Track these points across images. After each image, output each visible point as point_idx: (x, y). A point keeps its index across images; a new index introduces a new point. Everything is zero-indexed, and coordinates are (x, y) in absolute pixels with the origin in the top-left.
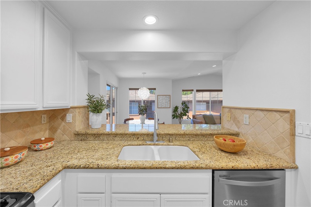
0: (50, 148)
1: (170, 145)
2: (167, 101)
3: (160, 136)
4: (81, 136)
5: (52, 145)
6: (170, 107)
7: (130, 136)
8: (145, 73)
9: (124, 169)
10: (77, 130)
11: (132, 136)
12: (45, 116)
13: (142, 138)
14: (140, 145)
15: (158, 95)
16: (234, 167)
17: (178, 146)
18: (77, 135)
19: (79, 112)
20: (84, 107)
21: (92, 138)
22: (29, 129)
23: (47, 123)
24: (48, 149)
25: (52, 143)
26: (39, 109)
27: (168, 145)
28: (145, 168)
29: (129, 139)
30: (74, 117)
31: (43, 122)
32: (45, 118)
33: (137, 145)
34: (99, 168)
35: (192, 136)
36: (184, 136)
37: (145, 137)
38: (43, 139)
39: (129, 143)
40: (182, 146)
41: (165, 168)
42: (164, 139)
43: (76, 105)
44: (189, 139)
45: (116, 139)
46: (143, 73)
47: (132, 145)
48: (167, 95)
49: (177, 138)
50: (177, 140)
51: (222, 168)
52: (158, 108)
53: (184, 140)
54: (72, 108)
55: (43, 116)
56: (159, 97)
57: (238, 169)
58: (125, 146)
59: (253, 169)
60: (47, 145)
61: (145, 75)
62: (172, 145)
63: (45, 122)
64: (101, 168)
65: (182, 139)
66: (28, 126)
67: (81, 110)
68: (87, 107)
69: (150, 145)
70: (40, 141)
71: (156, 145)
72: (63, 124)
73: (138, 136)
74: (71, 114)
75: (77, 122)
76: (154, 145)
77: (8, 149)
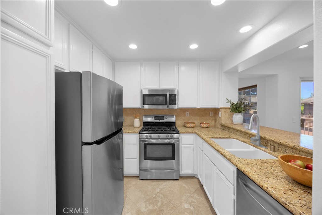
1: (266, 152)
3: (268, 142)
4: (224, 127)
7: (245, 134)
10: (223, 122)
12: (212, 112)
16: (244, 172)
18: (222, 125)
19: (225, 111)
21: (227, 129)
22: (203, 117)
23: (213, 116)
24: (204, 127)
25: (207, 125)
26: (198, 108)
27: (264, 151)
28: (208, 143)
29: (245, 136)
30: (221, 114)
31: (210, 115)
32: (211, 113)
33: (242, 141)
34: (200, 136)
38: (205, 123)
39: (239, 138)
43: (223, 107)
45: (238, 134)
49: (287, 151)
54: (221, 108)
55: (211, 112)
58: (234, 138)
59: (261, 187)
62: (268, 153)
66: (203, 116)
67: (227, 110)
68: (230, 108)
69: (250, 144)
70: (203, 123)
71: (255, 147)
72: (218, 118)
73: (250, 136)
74: (221, 112)
75: (223, 117)
76: (253, 146)
77: (190, 122)
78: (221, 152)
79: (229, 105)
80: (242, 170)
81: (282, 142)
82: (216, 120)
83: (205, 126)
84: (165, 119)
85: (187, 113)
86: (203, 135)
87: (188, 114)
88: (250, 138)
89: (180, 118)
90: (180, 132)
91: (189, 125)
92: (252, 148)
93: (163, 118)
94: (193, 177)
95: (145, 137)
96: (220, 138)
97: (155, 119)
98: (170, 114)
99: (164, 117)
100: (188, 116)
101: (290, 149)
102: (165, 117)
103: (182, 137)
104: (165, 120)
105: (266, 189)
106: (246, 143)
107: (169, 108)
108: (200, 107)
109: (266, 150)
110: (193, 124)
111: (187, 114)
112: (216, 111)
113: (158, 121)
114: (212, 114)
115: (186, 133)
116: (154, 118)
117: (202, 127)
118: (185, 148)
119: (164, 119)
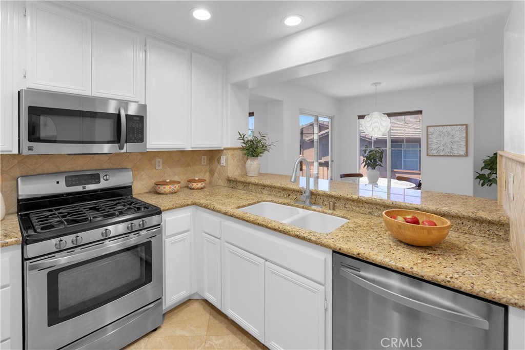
0: (202, 188)
1: (326, 213)
2: (457, 139)
3: (319, 197)
4: (233, 183)
5: (202, 186)
6: (466, 155)
7: (279, 190)
8: (380, 83)
9: (230, 217)
10: (230, 175)
11: (281, 191)
12: (205, 157)
13: (295, 197)
14: (284, 204)
15: (428, 127)
16: (360, 255)
17: (339, 217)
18: (229, 180)
19: (232, 155)
20: (240, 149)
21: (241, 187)
22: (189, 168)
23: (207, 164)
24: (198, 189)
25: (202, 184)
27: (323, 212)
28: (247, 221)
29: (279, 194)
30: (227, 160)
31: (203, 164)
33: (281, 203)
34: (213, 210)
35: (378, 207)
36: (361, 205)
37: (298, 195)
38: (197, 179)
39: (274, 199)
40: (344, 218)
41: (267, 227)
42: (326, 203)
43: (229, 146)
44: (370, 210)
45: (265, 191)
46: (373, 84)
47: (275, 202)
48: (457, 125)
49: (347, 206)
50: (348, 209)
51: (340, 249)
52: (428, 155)
53: (361, 211)
54: (225, 149)
55: (203, 157)
56: (431, 130)
57: (368, 260)
58: (266, 201)
59: (400, 271)
60: (197, 184)
61: (379, 87)
62: (329, 214)
63: (205, 164)
64: (215, 211)
65: (358, 209)
66: (189, 165)
67: (236, 152)
68: (243, 149)
69: (297, 206)
70: (194, 181)
71: (306, 209)
72: (219, 167)
73: (290, 192)
74: (225, 157)
75: (230, 166)
76: (303, 208)
77: (168, 181)
78: (291, 233)
79: (239, 144)
80: (355, 253)
81: (342, 195)
82: (212, 172)
83: (199, 185)
84: (102, 180)
85: (158, 161)
86: (218, 207)
87: (161, 163)
88: (289, 195)
89: (143, 173)
90: (162, 209)
91: (170, 188)
92: (301, 212)
93: (95, 179)
94: (187, 302)
95: (56, 250)
96: (249, 205)
97: (68, 185)
98: (115, 167)
99: (98, 175)
100: (161, 168)
101: (351, 202)
102: (101, 176)
103: (167, 219)
104: (103, 184)
105: (410, 270)
106: (289, 205)
107: (124, 151)
108: (192, 147)
109: (325, 211)
110: (177, 186)
111: (157, 164)
112: (213, 155)
113: (79, 189)
114: (205, 160)
115: (176, 208)
116: (63, 182)
117: (193, 189)
118: (172, 244)
119: (99, 182)
